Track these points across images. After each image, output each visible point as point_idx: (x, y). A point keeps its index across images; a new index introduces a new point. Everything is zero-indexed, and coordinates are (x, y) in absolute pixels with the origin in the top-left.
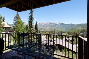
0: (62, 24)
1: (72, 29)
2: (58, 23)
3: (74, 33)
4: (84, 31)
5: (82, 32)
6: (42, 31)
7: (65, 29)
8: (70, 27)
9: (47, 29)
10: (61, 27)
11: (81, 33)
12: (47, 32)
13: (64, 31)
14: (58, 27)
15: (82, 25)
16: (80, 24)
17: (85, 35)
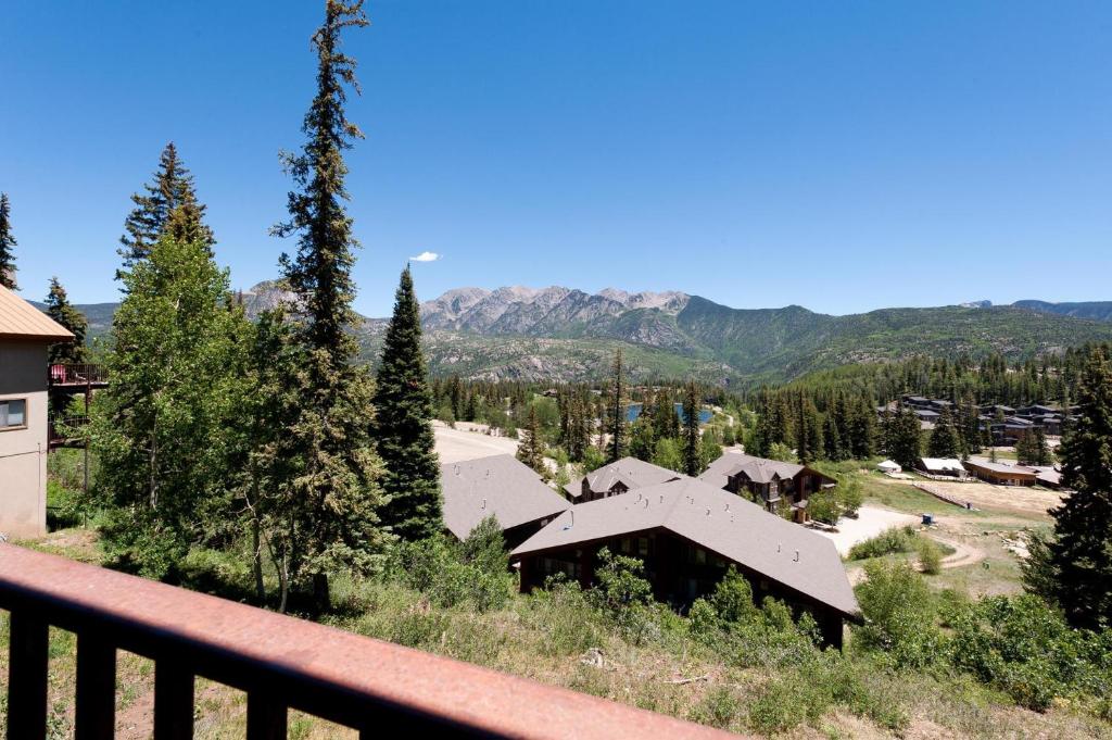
0: (698, 309)
1: (794, 368)
2: (659, 303)
3: (822, 407)
4: (913, 380)
5: (895, 392)
6: (482, 388)
7: (733, 362)
8: (779, 348)
9: (536, 360)
10: (692, 343)
11: (892, 407)
12: (538, 398)
13: (719, 384)
14: (654, 341)
15: (896, 328)
16: (881, 316)
17: (927, 426)
